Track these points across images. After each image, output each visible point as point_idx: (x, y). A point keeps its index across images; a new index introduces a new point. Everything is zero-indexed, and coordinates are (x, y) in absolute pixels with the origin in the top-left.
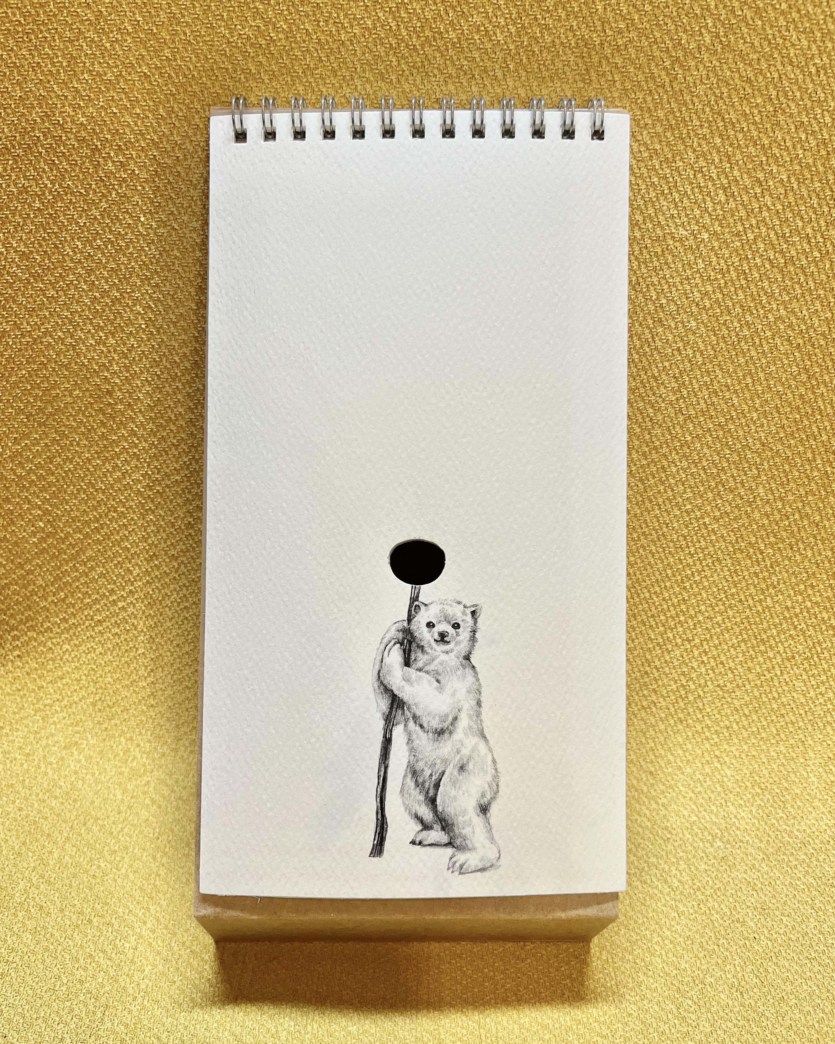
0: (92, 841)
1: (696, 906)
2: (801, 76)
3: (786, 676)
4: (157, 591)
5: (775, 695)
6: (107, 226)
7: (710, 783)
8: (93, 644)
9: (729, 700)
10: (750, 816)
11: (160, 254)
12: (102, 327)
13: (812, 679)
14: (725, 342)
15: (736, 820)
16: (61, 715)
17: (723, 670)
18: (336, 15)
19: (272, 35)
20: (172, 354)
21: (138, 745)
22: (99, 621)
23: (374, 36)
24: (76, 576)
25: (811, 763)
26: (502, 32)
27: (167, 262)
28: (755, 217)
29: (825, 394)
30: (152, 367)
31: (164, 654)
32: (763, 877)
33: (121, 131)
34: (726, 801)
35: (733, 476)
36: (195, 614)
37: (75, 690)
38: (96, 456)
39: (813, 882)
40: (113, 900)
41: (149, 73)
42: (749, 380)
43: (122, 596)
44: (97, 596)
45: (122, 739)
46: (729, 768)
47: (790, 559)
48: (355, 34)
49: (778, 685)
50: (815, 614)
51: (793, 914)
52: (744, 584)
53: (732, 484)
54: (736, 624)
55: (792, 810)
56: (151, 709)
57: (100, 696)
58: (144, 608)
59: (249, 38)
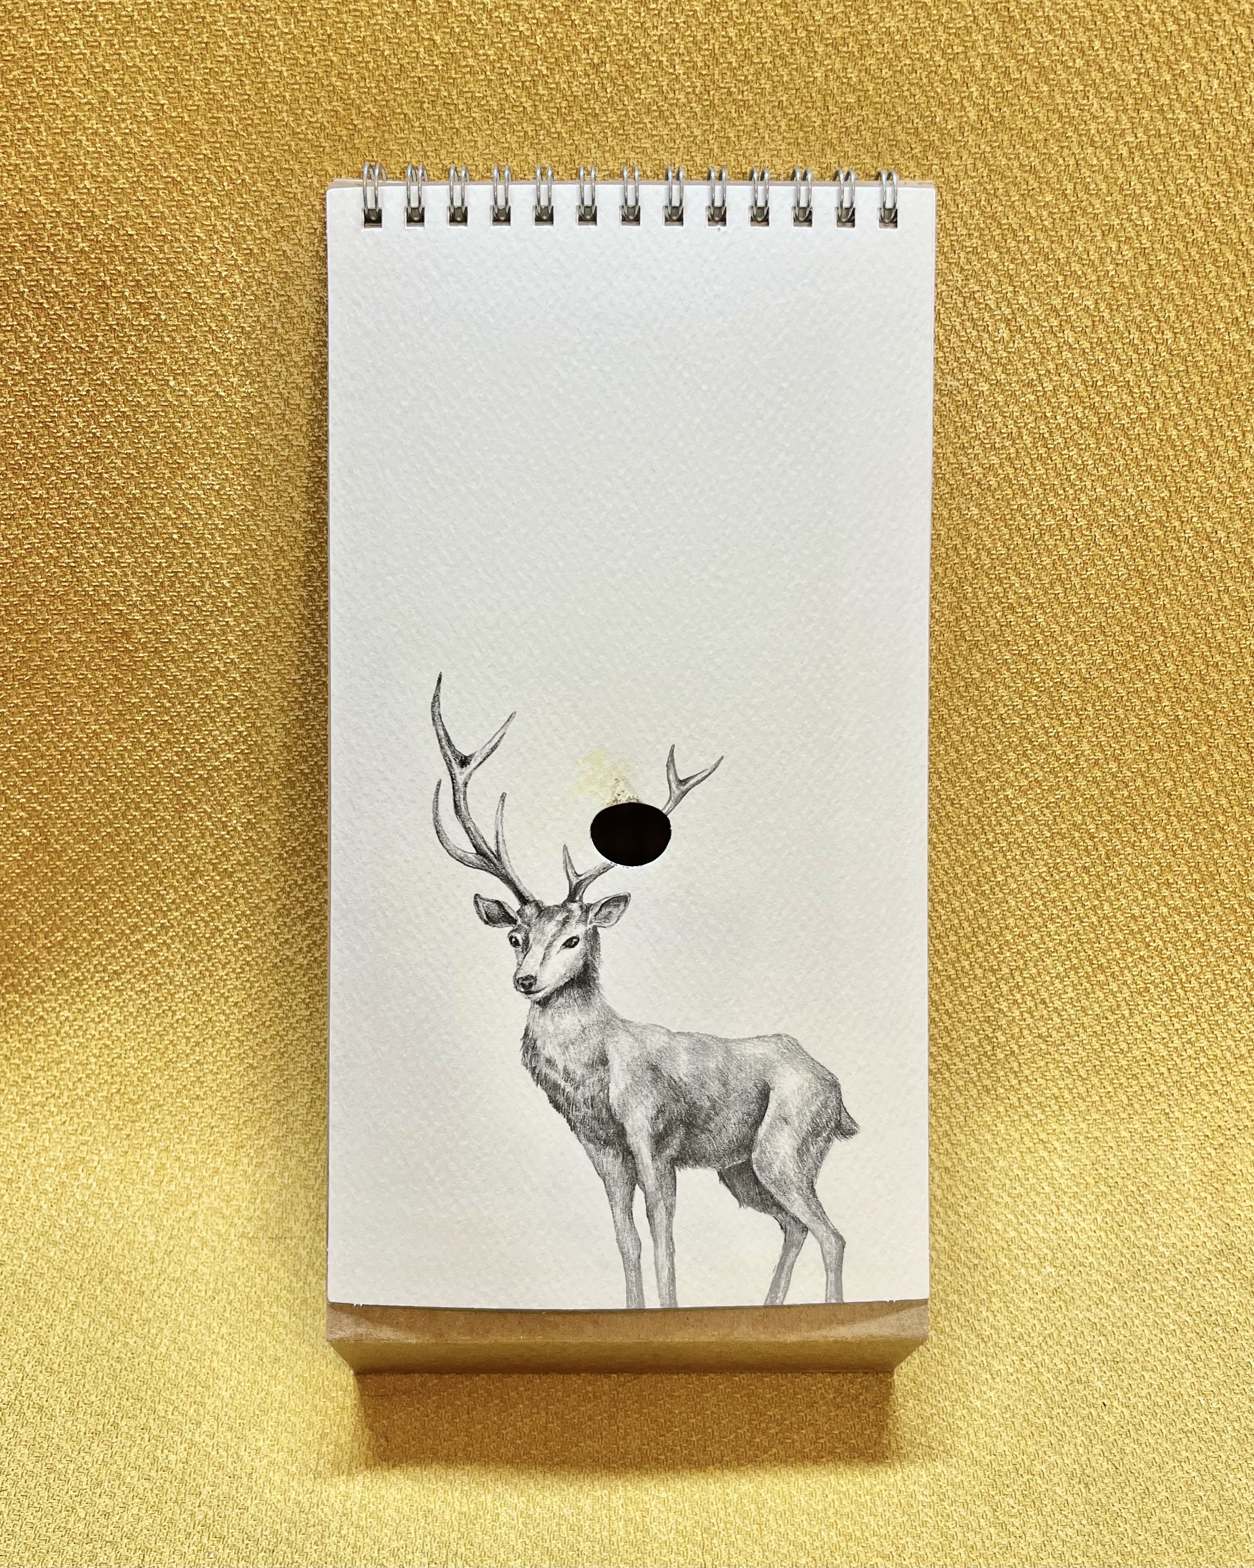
0: (113, 1307)
1: (1017, 1363)
2: (1108, 161)
3: (1138, 1018)
4: (202, 924)
5: (1124, 1046)
6: (120, 395)
7: (1035, 1181)
8: (106, 1008)
9: (1057, 1056)
10: (1094, 1228)
11: (199, 432)
12: (114, 539)
13: (1175, 1020)
14: (1022, 536)
15: (1073, 1234)
16: (58, 1118)
17: (1045, 1012)
18: (446, 94)
19: (356, 122)
20: (218, 576)
21: (178, 1159)
22: (115, 972)
23: (501, 122)
24: (78, 907)
25: (1179, 1146)
26: (682, 113)
27: (208, 444)
28: (1053, 359)
29: (1168, 606)
30: (188, 595)
31: (214, 1018)
32: (1114, 1314)
33: (140, 260)
34: (1057, 1206)
35: (1043, 727)
36: (260, 956)
37: (80, 1079)
38: (107, 727)
39: (1188, 1319)
40: (150, 1392)
41: (179, 179)
42: (1059, 589)
43: (150, 933)
44: (113, 936)
45: (153, 1151)
46: (1060, 1157)
47: (1133, 846)
48: (474, 118)
49: (1126, 1032)
50: (1174, 925)
51: (1160, 1367)
52: (1069, 884)
53: (1043, 739)
54: (1060, 944)
55: (1155, 1215)
56: (196, 1103)
57: (117, 1086)
58: (183, 950)
59: (322, 128)
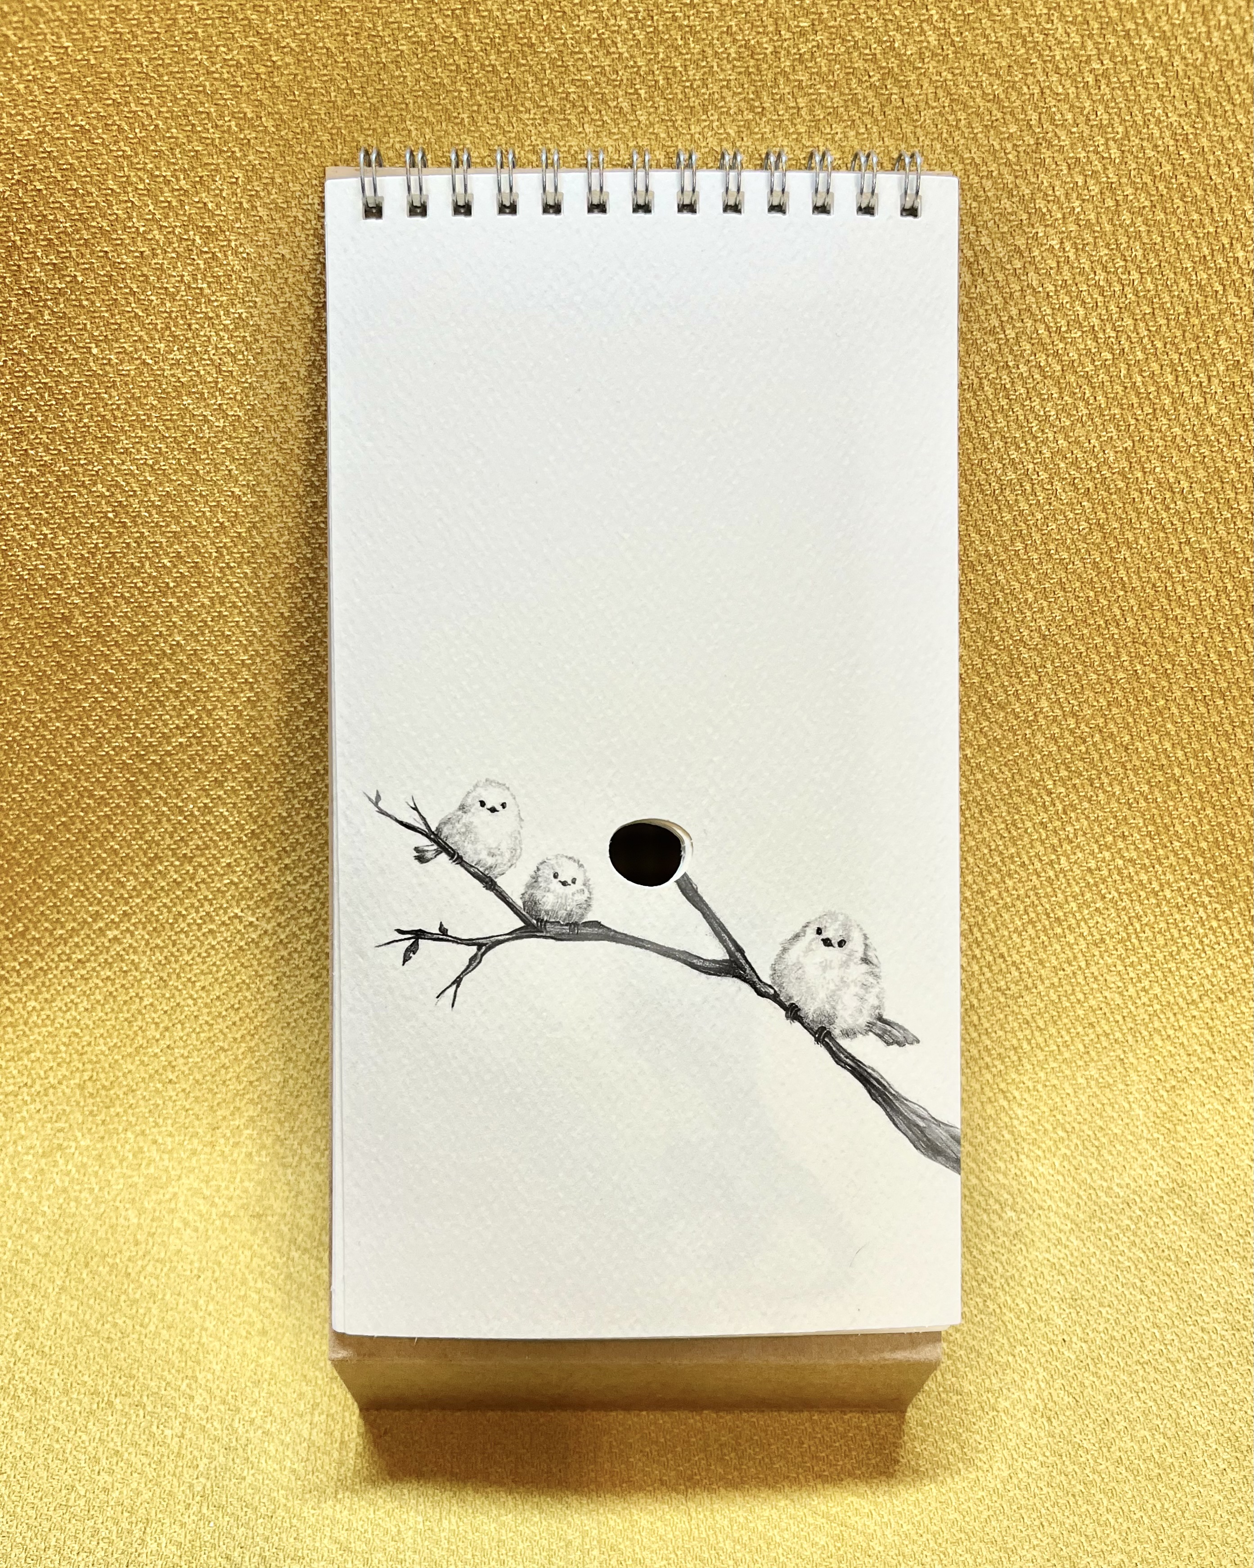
0: (100, 1289)
1: (981, 1305)
2: (1073, 89)
3: (1094, 969)
4: (165, 910)
5: (1081, 996)
6: (40, 364)
7: (995, 1129)
8: (73, 997)
9: (1016, 1008)
10: (1052, 1172)
11: (127, 403)
12: (46, 519)
13: (1130, 969)
14: (982, 491)
15: (1032, 1179)
16: (32, 1106)
17: (1003, 966)
18: (371, 25)
19: (274, 59)
20: (158, 555)
21: (155, 1142)
22: (79, 961)
23: (431, 55)
24: (38, 897)
25: (1133, 1089)
26: (624, 42)
27: (138, 416)
28: (1016, 304)
29: (1129, 560)
30: (128, 577)
31: (182, 1003)
32: (1072, 1255)
33: (51, 217)
34: (1017, 1153)
35: (1002, 686)
36: (225, 940)
37: (51, 1068)
38: (54, 716)
39: (1142, 1255)
40: (141, 1370)
41: (87, 127)
42: (1019, 546)
43: (112, 921)
44: (75, 925)
45: (129, 1134)
46: (1020, 1105)
47: (1090, 801)
48: (402, 51)
49: (1083, 983)
50: (1130, 876)
51: (1116, 1303)
52: (1026, 840)
53: (1002, 697)
54: (1018, 899)
55: (1110, 1157)
56: (170, 1086)
57: (90, 1073)
58: (147, 937)
59: (239, 66)
